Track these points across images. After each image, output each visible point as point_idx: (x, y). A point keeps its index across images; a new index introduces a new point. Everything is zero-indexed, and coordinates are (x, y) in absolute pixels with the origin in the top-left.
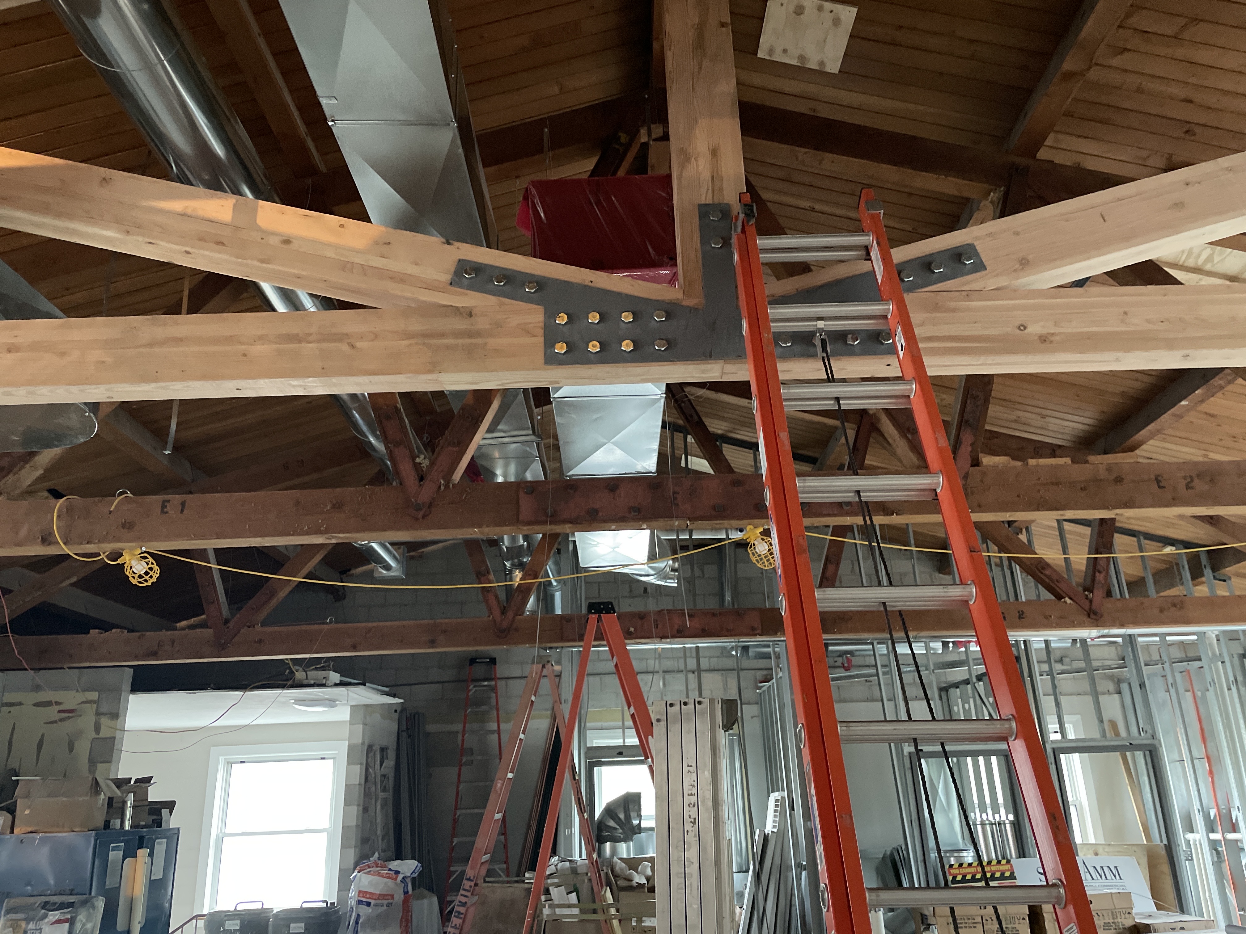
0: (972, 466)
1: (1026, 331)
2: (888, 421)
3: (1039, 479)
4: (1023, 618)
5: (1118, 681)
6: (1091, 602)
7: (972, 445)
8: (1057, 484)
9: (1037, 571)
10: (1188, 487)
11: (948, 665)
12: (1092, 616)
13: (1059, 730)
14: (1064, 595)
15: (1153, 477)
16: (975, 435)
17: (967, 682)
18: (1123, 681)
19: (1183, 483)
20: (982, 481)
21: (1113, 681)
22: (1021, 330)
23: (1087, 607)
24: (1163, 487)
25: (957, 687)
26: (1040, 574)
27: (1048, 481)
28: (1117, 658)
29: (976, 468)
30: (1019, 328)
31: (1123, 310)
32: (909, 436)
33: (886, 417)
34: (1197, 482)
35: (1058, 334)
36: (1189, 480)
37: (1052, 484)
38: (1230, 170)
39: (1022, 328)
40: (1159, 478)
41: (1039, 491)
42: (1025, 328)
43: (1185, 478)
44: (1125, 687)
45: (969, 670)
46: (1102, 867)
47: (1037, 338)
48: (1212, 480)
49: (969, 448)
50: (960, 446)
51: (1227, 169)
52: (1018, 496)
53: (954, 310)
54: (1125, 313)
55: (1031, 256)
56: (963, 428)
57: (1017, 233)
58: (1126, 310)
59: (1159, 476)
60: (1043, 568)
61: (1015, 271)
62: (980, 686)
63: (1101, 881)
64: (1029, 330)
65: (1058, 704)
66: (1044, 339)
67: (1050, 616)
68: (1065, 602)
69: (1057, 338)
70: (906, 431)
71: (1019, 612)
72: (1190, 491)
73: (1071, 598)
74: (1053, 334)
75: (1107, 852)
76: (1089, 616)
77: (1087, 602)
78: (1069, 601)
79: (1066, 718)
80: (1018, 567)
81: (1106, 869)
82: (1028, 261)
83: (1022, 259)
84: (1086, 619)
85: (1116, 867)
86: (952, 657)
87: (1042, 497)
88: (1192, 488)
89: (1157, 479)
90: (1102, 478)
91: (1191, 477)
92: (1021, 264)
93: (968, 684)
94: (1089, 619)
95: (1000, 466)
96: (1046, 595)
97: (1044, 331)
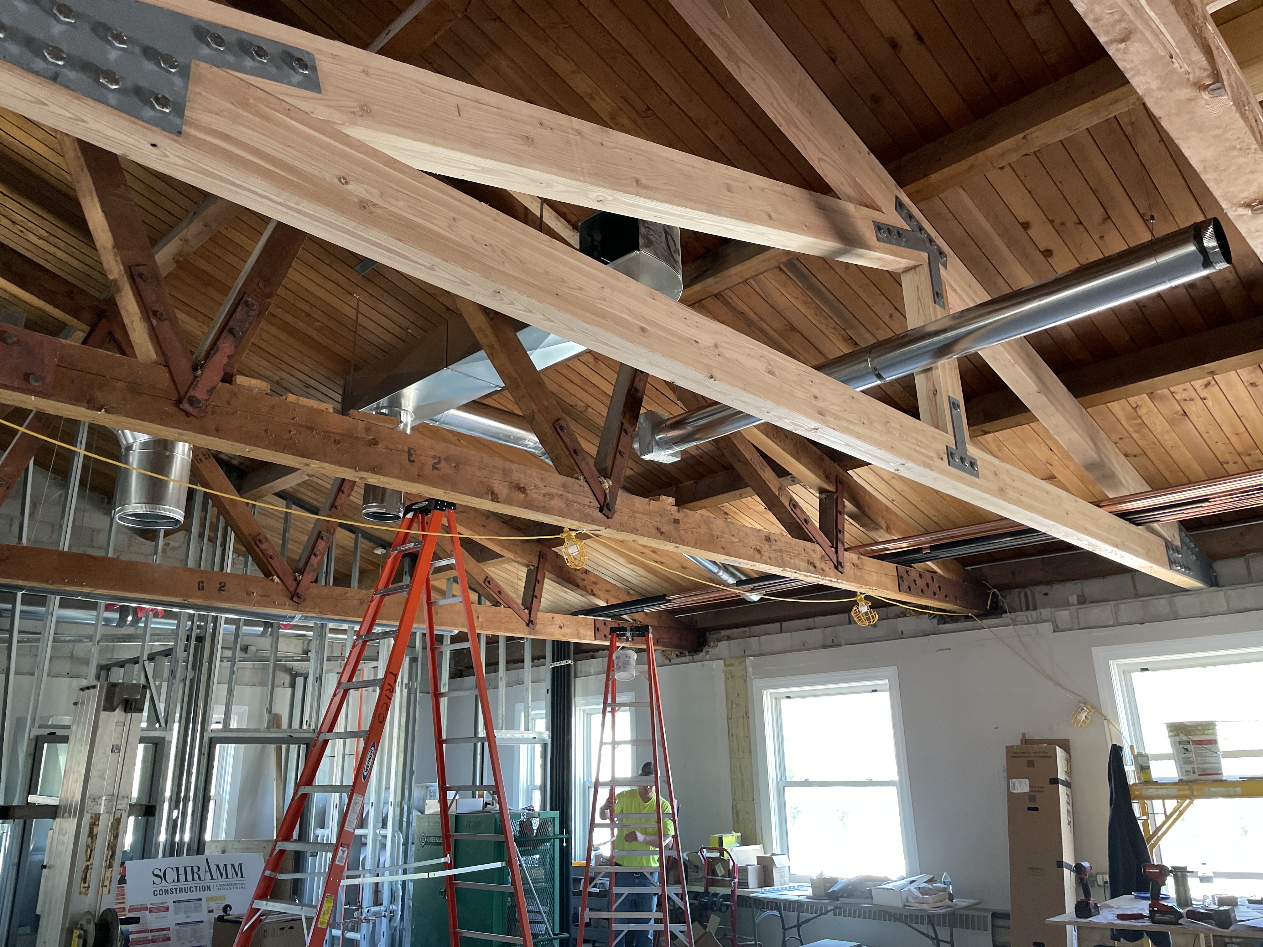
0: (223, 381)
1: (346, 186)
2: (130, 294)
3: (293, 419)
4: (224, 591)
5: (294, 676)
6: (298, 584)
7: (230, 357)
8: (311, 429)
9: (253, 544)
10: (434, 468)
11: (119, 638)
12: (295, 599)
13: (222, 721)
14: (273, 573)
15: (406, 449)
16: (236, 348)
17: (135, 661)
18: (300, 675)
19: (431, 462)
20: (228, 403)
21: (291, 674)
22: (341, 182)
23: (292, 589)
24: (413, 461)
25: (122, 666)
26: (255, 547)
27: (304, 423)
28: (301, 652)
29: (227, 384)
30: (340, 180)
31: (453, 215)
32: (154, 321)
33: (129, 289)
34: (443, 464)
35: (381, 207)
36: (437, 460)
37: (307, 427)
38: (579, 133)
39: (343, 181)
40: (412, 452)
41: (290, 431)
42: (347, 183)
43: (434, 457)
44: (300, 681)
45: (143, 646)
46: (225, 866)
47: (356, 200)
48: (457, 467)
49: (225, 360)
50: (214, 354)
51: (577, 130)
52: (266, 431)
53: (267, 118)
54: (454, 219)
55: (376, 107)
56: (224, 334)
57: (366, 73)
58: (456, 216)
59: (412, 449)
60: (260, 541)
61: (354, 113)
62: (150, 667)
63: (221, 880)
64: (349, 187)
65: (230, 692)
66: (364, 205)
67: (253, 593)
68: (272, 580)
69: (378, 211)
70: (151, 314)
71: (220, 583)
72: (435, 471)
73: (278, 577)
74: (375, 205)
75: (236, 849)
76: (292, 599)
77: (295, 583)
78: (276, 579)
79: (234, 708)
80: (233, 534)
81: (229, 867)
82: (370, 112)
83: (365, 105)
84: (288, 602)
85: (240, 865)
86: (126, 631)
87: (291, 438)
88: (437, 469)
89: (409, 452)
90: (359, 436)
91: (439, 457)
92: (362, 109)
93: (137, 663)
94: (291, 602)
95: (255, 391)
96: (253, 570)
97: (368, 197)
